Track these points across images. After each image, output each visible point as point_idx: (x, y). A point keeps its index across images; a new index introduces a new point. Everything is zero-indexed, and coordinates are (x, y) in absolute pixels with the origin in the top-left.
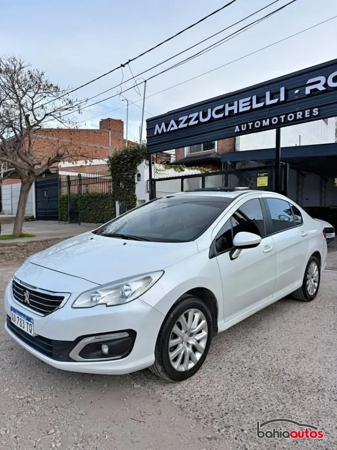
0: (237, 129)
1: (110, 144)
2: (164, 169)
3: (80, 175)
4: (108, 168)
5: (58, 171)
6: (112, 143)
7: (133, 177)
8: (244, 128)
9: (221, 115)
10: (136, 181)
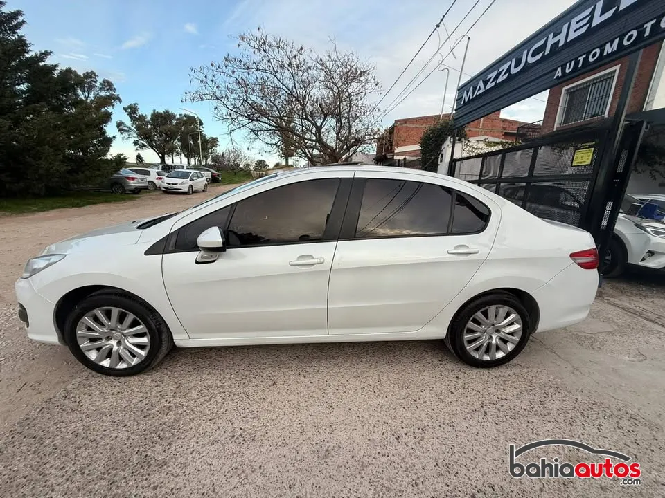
0: (559, 73)
1: (481, 125)
2: (484, 147)
3: (405, 159)
4: (420, 152)
5: (393, 156)
6: (483, 124)
7: (437, 158)
8: (569, 68)
9: (539, 57)
10: (439, 163)
